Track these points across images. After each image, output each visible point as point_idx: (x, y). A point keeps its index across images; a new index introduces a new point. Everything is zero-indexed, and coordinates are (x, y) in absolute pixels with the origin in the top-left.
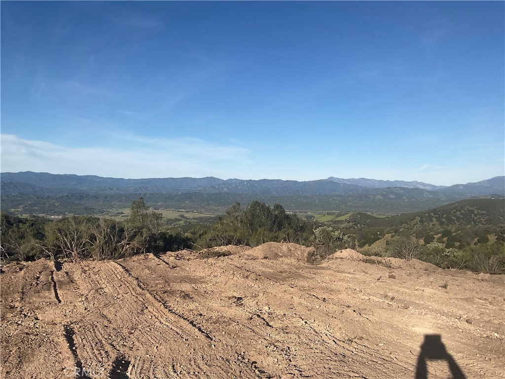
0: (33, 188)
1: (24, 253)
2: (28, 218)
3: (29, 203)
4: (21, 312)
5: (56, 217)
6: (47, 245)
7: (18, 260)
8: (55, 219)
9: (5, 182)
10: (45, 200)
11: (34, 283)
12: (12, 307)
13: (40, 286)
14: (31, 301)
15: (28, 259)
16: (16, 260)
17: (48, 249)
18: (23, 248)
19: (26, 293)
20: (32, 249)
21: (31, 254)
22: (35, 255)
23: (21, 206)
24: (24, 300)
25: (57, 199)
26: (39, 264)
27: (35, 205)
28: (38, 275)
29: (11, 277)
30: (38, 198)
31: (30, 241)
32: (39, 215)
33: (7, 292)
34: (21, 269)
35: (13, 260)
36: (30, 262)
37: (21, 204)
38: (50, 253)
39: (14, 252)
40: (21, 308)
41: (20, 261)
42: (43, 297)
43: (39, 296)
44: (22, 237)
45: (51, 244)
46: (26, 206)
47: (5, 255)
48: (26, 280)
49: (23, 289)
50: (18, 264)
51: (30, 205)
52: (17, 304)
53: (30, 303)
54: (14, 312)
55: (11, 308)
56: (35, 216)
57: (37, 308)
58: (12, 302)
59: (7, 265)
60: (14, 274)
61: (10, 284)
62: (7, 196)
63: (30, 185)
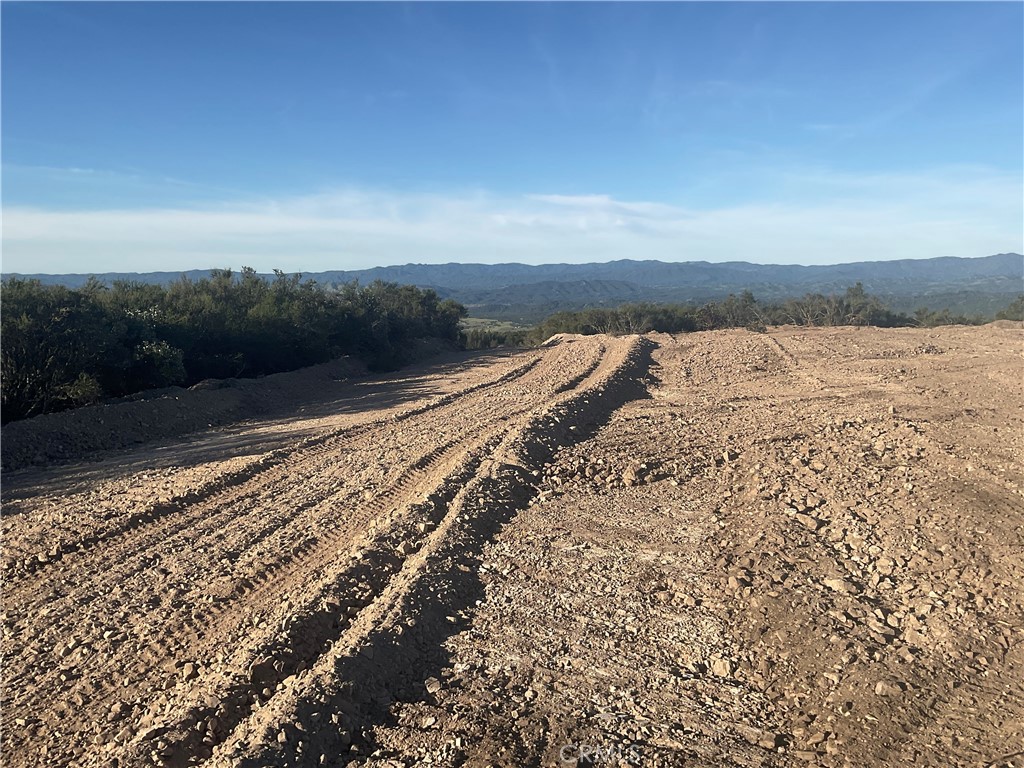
0: (632, 289)
9: (588, 280)
62: (592, 304)
63: (627, 285)
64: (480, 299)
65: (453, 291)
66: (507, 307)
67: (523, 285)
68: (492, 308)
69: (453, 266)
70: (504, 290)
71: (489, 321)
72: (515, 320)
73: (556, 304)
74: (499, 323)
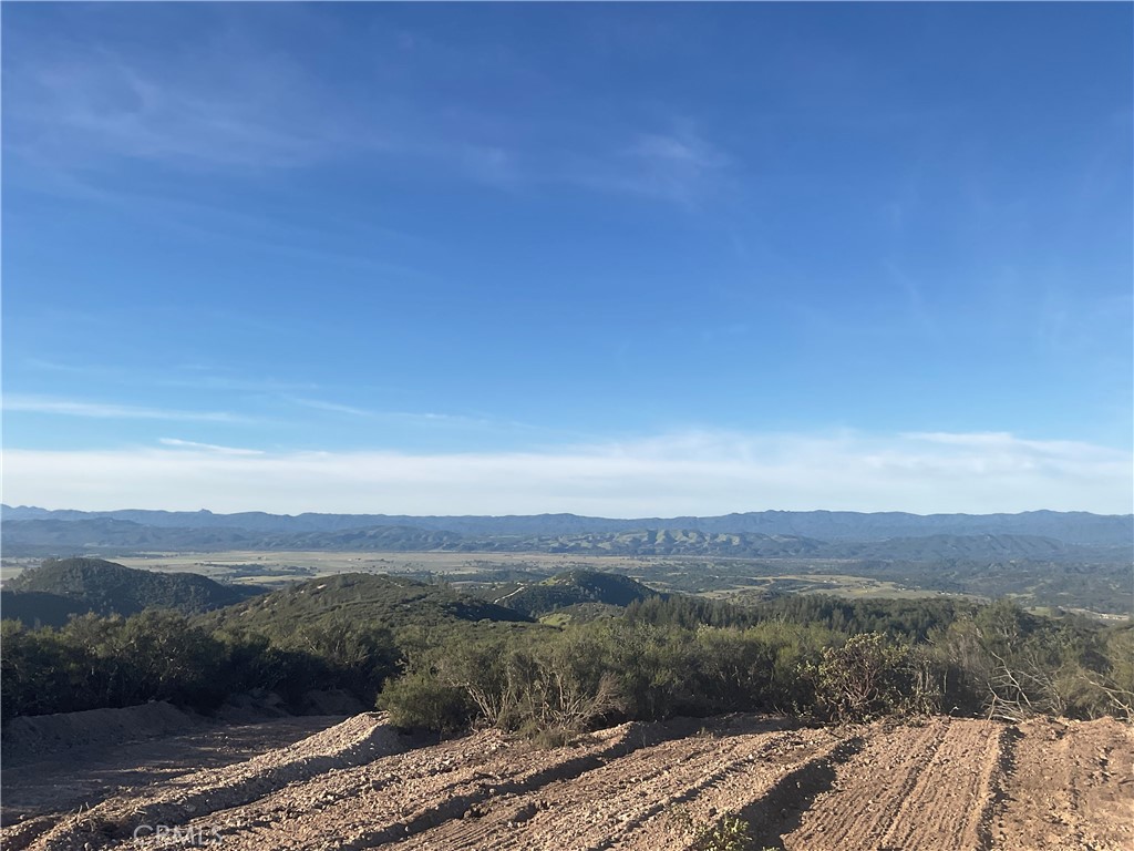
0: (1055, 548)
1: (1061, 699)
2: (1049, 615)
3: (1049, 581)
4: (1080, 837)
5: (1115, 617)
6: (1117, 686)
7: (1048, 711)
8: (1110, 621)
9: (994, 534)
10: (1085, 577)
11: (1096, 773)
12: (1057, 822)
13: (1112, 784)
14: (1097, 816)
15: (1074, 712)
16: (1045, 712)
17: (1119, 696)
18: (1059, 686)
19: (1082, 795)
20: (1083, 691)
21: (1079, 704)
22: (1089, 706)
23: (1030, 589)
24: (1079, 809)
25: (1113, 573)
26: (1101, 730)
27: (1063, 586)
28: (1103, 757)
29: (1040, 751)
30: (1067, 570)
31: (1073, 672)
32: (1072, 610)
33: (1037, 783)
34: (1060, 735)
35: (1040, 711)
36: (1078, 721)
37: (1031, 583)
38: (1125, 707)
39: (1039, 692)
40: (1077, 827)
41: (1054, 715)
42: (1125, 811)
43: (1115, 809)
44: (1054, 660)
45: (1125, 684)
46: (1042, 588)
47: (1021, 698)
48: (1077, 763)
49: (1072, 783)
50: (1051, 721)
51: (1051, 586)
52: (1066, 817)
53: (1096, 821)
54: (1064, 834)
55: (1053, 822)
56: (1063, 613)
57: (1116, 837)
58: (1054, 808)
59: (1029, 721)
60: (1046, 743)
61: (1042, 765)
62: (1000, 564)
63: (1048, 543)
64: (854, 554)
65: (821, 543)
66: (888, 565)
67: (908, 539)
68: (869, 565)
69: (821, 515)
70: (885, 544)
71: (865, 580)
72: (898, 581)
73: (953, 563)
74: (878, 583)
